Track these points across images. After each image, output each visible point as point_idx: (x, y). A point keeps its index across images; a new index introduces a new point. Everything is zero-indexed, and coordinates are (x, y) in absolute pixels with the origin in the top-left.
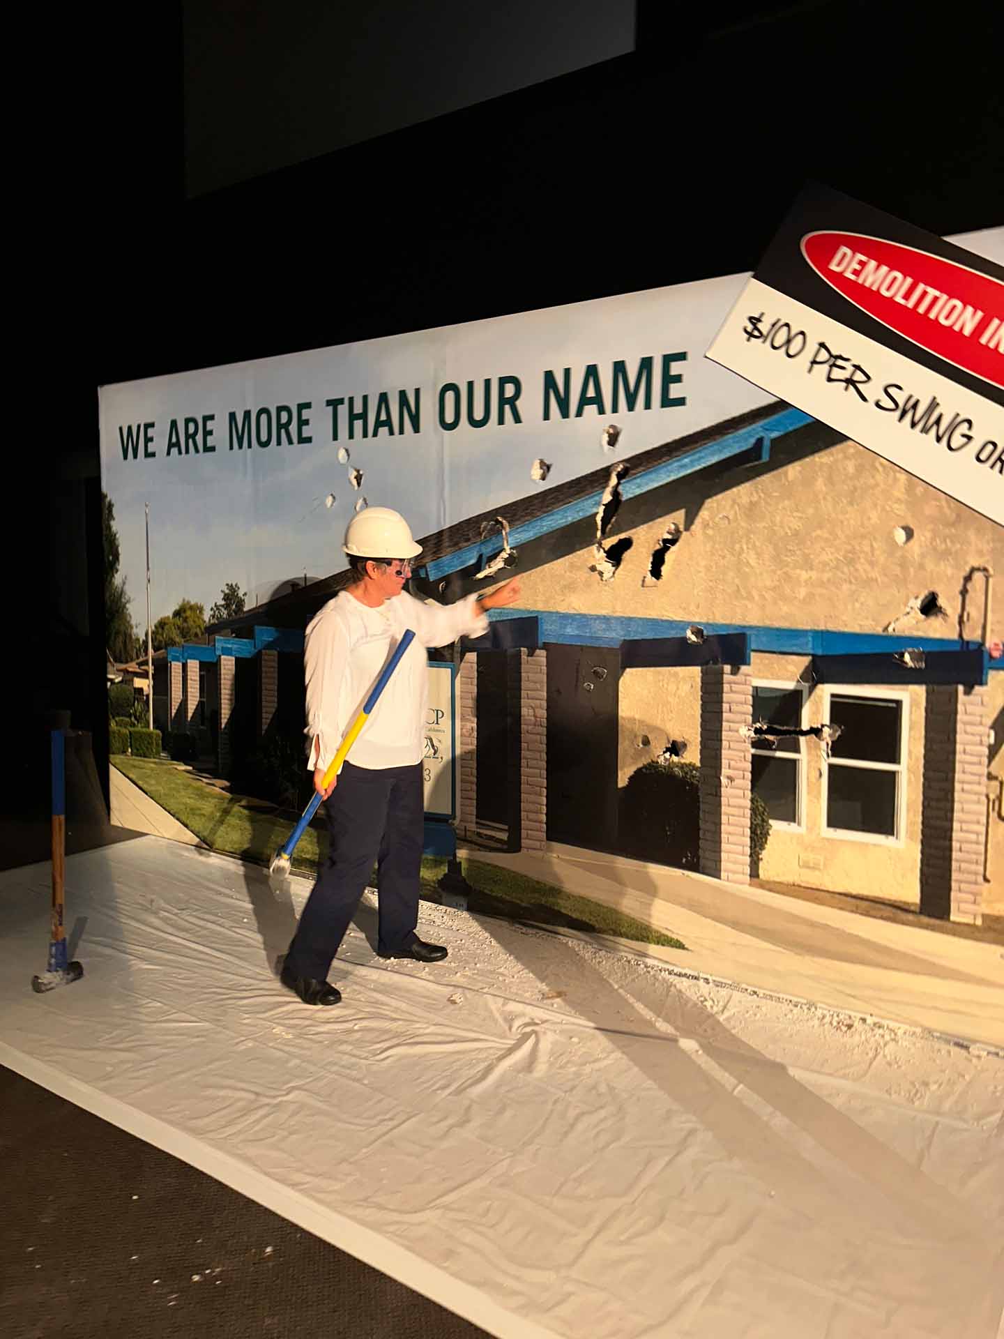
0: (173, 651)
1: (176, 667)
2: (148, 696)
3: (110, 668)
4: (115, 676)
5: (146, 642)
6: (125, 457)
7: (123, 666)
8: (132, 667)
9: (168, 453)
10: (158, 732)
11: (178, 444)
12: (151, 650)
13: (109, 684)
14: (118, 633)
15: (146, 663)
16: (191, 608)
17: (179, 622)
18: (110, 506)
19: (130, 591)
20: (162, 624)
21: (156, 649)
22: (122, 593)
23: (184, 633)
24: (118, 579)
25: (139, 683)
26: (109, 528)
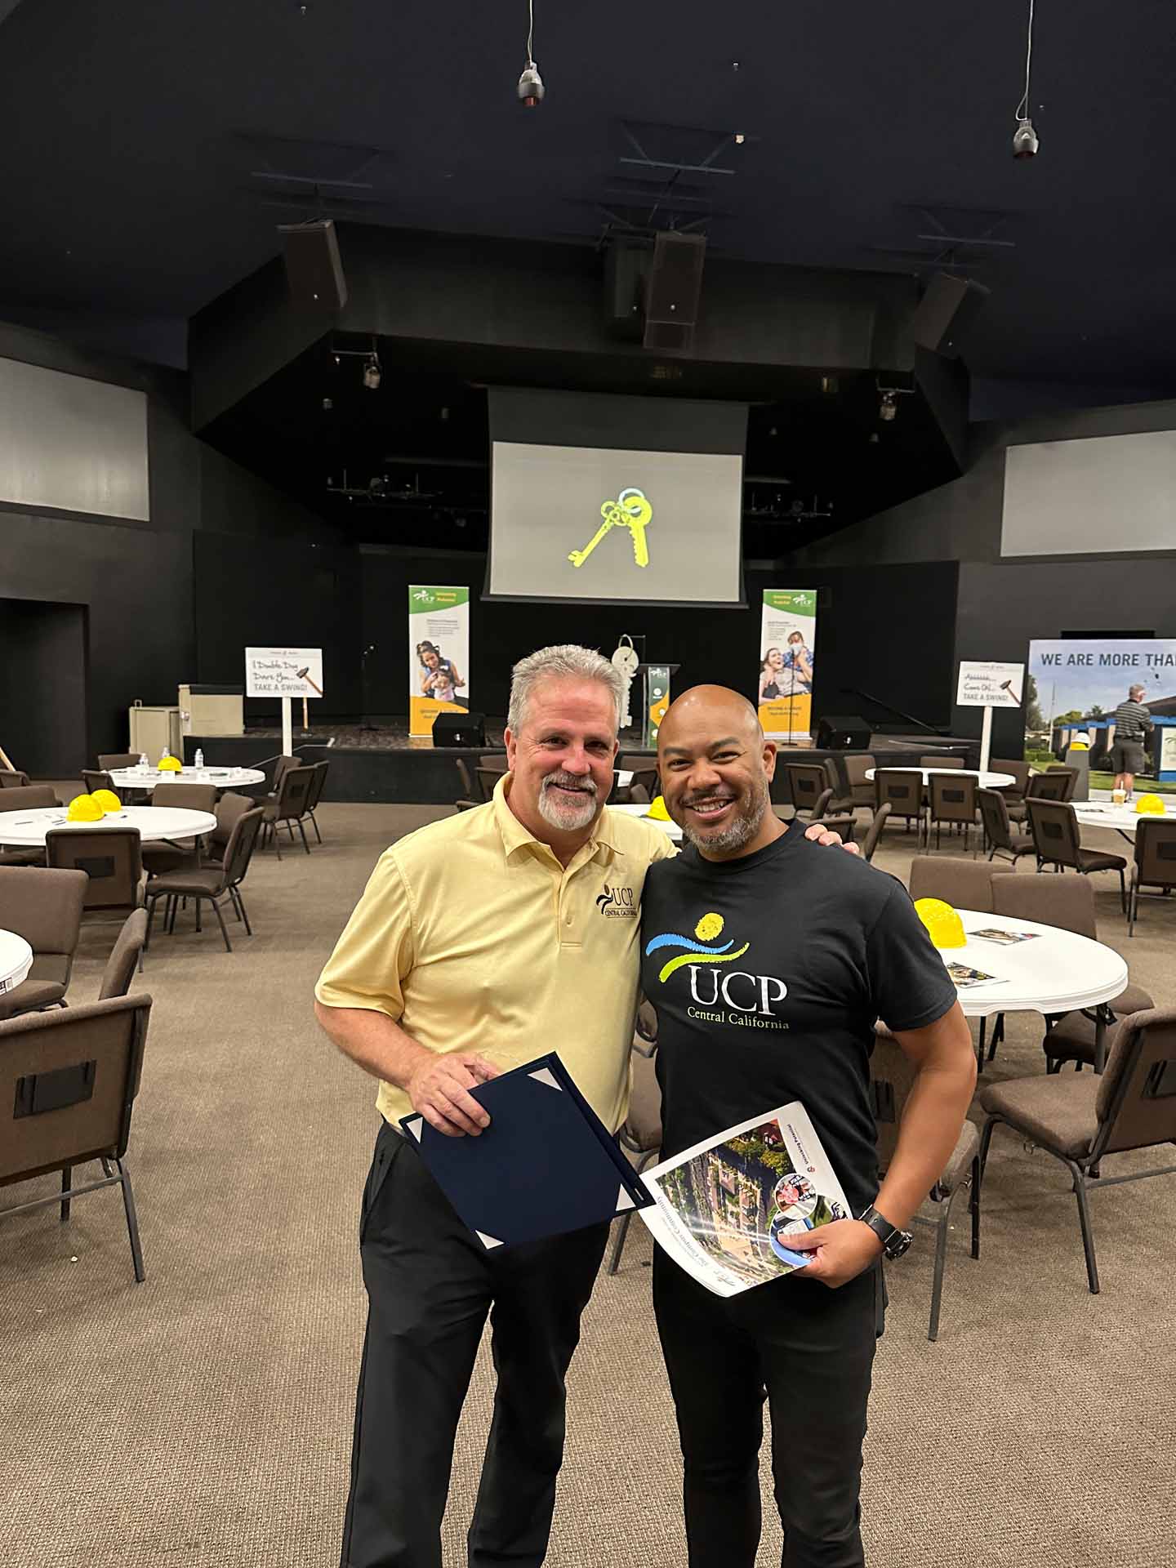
0: (1063, 727)
1: (1065, 733)
2: (1048, 744)
3: (1026, 732)
4: (1029, 735)
5: (1049, 725)
6: (1044, 663)
7: (1035, 732)
8: (1041, 732)
9: (1068, 664)
10: (1054, 753)
11: (1073, 662)
12: (1052, 727)
13: (1026, 739)
14: (1033, 721)
15: (1049, 730)
16: (1076, 713)
17: (1069, 717)
18: (1033, 679)
19: (1041, 707)
20: (1059, 718)
21: (1054, 726)
22: (1037, 708)
23: (1070, 721)
24: (1035, 703)
25: (1043, 737)
26: (1032, 687)
